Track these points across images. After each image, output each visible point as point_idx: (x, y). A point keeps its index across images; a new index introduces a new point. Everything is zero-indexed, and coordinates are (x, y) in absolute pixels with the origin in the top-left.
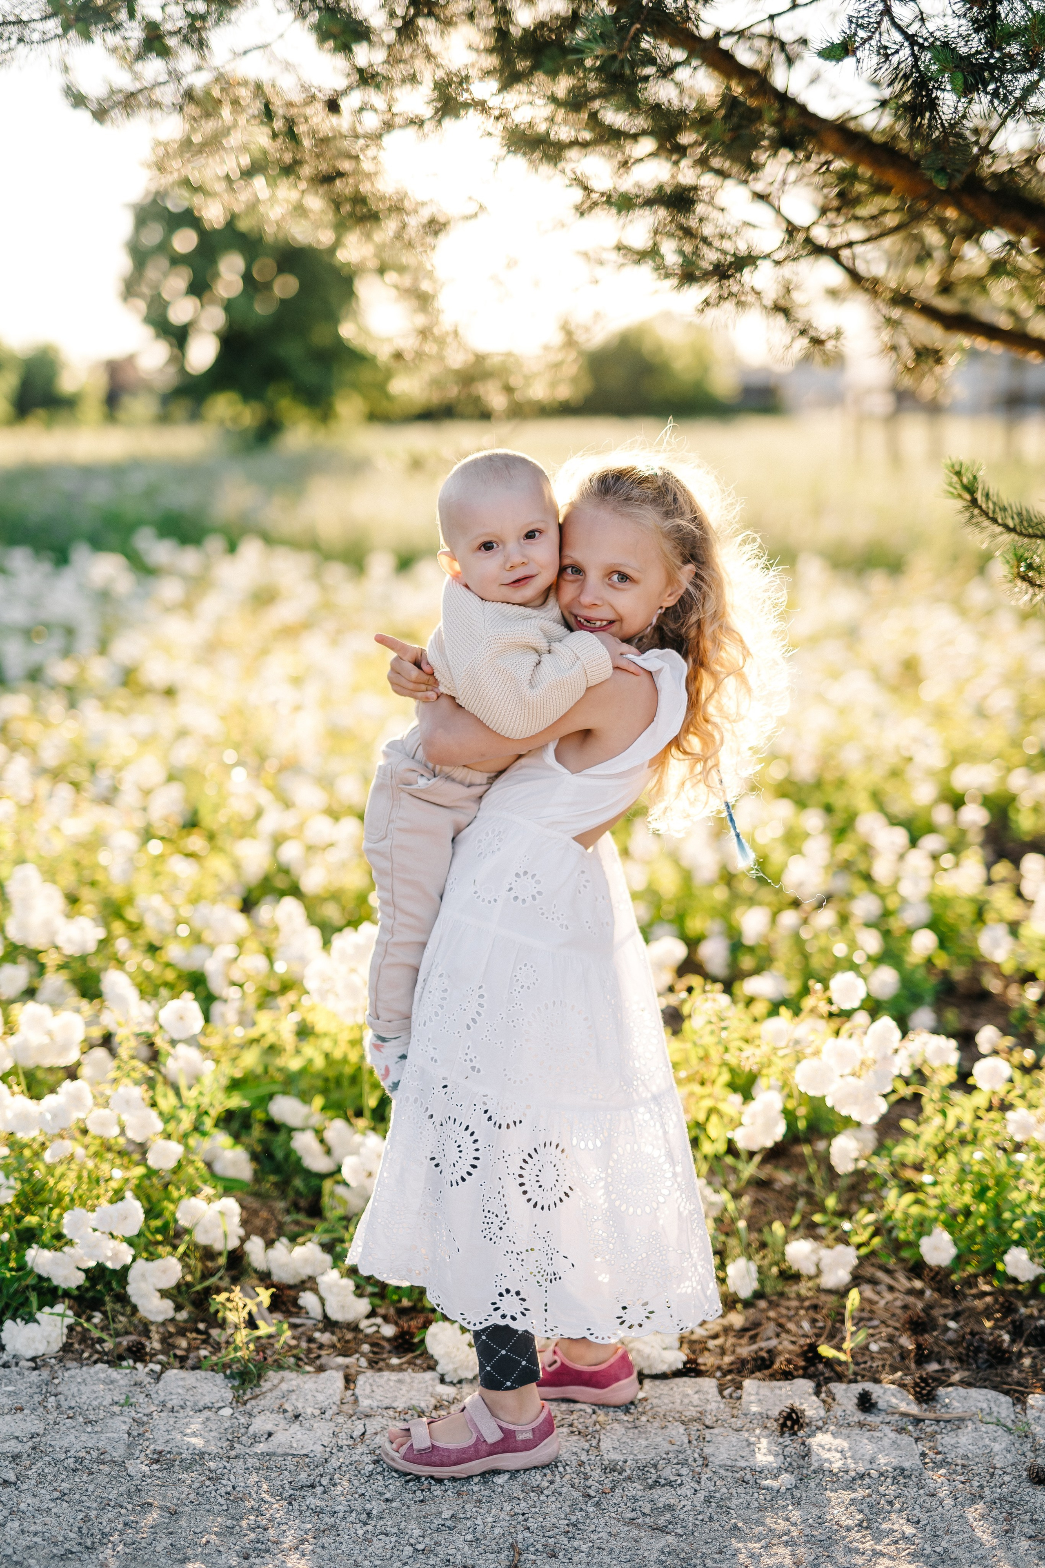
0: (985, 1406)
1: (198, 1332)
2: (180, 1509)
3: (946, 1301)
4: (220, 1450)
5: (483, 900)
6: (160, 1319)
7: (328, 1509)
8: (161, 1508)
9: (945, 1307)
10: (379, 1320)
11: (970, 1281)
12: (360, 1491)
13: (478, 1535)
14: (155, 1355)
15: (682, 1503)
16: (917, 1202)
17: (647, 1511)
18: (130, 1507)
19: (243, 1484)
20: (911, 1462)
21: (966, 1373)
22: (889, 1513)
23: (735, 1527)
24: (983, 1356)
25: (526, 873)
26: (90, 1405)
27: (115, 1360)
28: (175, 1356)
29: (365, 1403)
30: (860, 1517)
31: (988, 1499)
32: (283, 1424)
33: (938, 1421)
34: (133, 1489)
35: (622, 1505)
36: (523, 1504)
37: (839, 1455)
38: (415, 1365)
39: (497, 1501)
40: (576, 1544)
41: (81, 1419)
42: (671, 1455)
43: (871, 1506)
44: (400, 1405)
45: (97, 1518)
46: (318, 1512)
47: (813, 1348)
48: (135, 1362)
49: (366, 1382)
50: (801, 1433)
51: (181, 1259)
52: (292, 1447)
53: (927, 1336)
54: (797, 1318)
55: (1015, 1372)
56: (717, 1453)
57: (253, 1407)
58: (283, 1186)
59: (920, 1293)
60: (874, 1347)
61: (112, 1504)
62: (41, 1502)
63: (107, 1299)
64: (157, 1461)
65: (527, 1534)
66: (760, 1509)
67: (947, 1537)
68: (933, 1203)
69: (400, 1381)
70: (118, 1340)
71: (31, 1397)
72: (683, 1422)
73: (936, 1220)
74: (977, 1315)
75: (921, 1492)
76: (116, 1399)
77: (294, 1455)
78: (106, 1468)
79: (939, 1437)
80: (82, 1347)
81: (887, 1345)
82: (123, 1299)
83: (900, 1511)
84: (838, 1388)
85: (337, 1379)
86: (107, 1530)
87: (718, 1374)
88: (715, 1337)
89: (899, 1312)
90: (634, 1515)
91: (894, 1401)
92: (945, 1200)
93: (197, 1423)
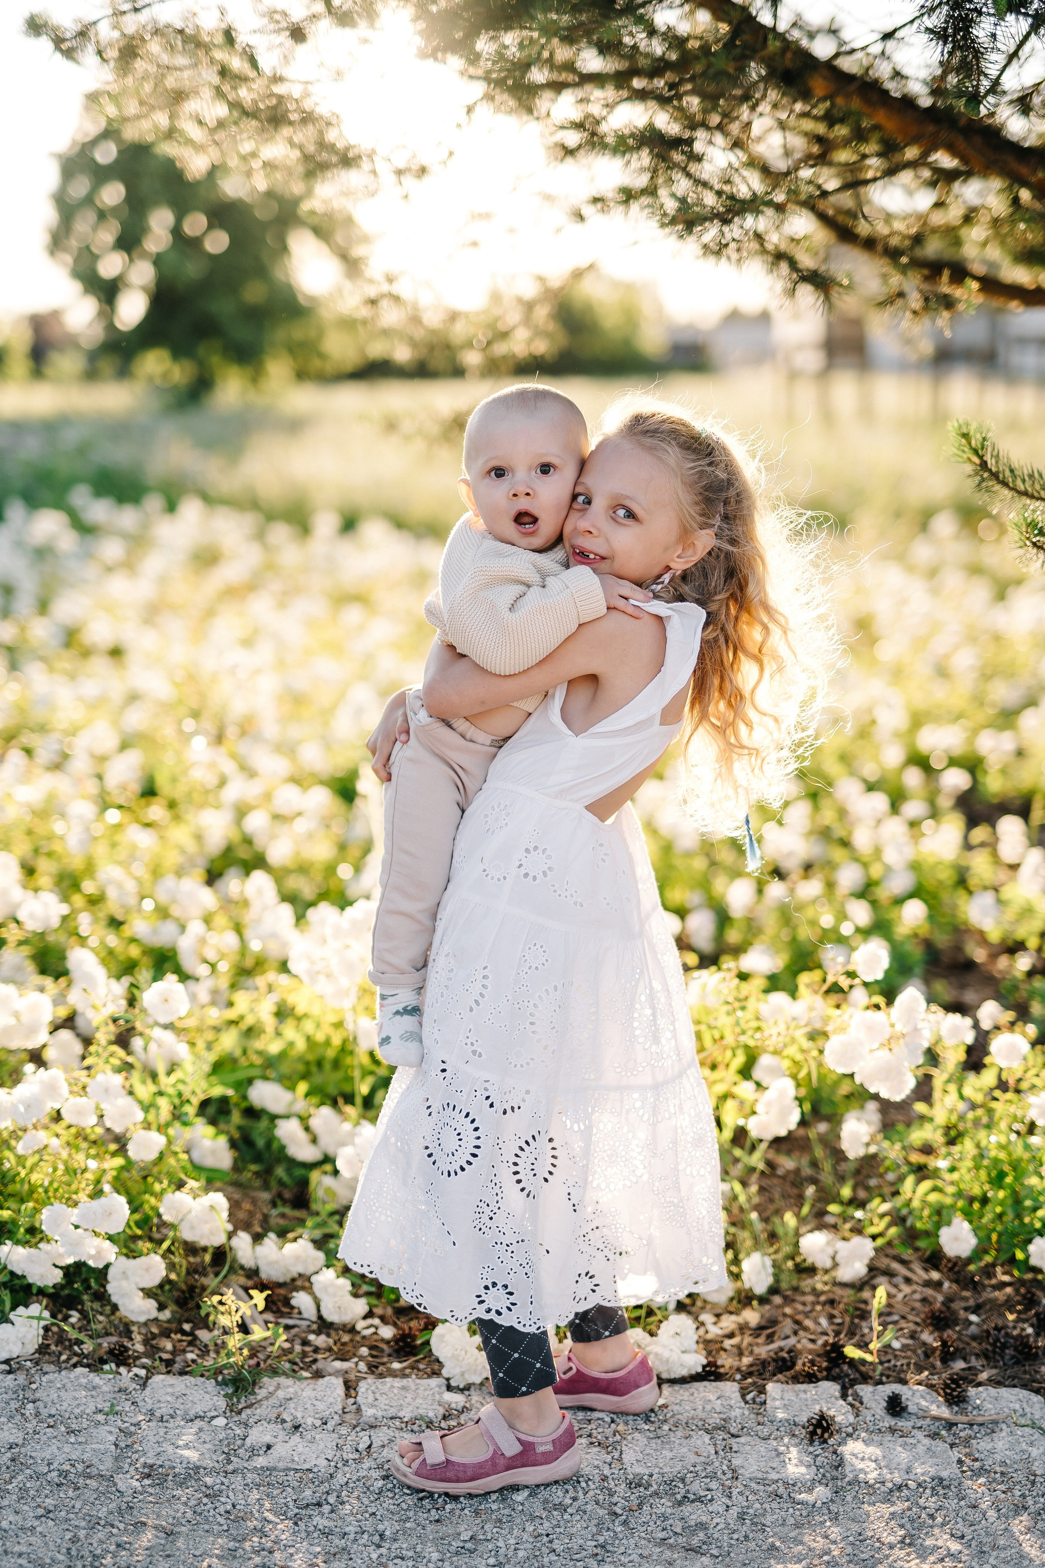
0: (1017, 1407)
1: (184, 1332)
2: (177, 1529)
3: (966, 1294)
4: (216, 1465)
5: (492, 878)
6: (142, 1319)
7: (338, 1530)
8: (156, 1527)
9: (966, 1299)
11: (988, 1271)
12: (371, 1510)
13: (501, 1559)
14: (138, 1358)
15: (715, 1521)
16: (935, 1189)
17: (678, 1530)
18: (122, 1526)
19: (243, 1502)
20: (948, 1471)
21: (994, 1371)
22: (931, 1527)
23: (773, 1547)
24: (1009, 1352)
25: (536, 848)
26: (72, 1413)
27: (95, 1364)
28: (161, 1359)
29: (369, 1413)
31: (1032, 1509)
32: (282, 1435)
33: (972, 1425)
34: (124, 1507)
35: (651, 1523)
36: (546, 1524)
37: (873, 1465)
38: (419, 1370)
39: (518, 1521)
41: (63, 1429)
42: (698, 1468)
43: (912, 1521)
44: (407, 1414)
45: (86, 1538)
46: (326, 1534)
47: (838, 1348)
48: (118, 1366)
49: (367, 1388)
50: (831, 1441)
51: (164, 1256)
52: (293, 1461)
53: (950, 1332)
54: (814, 1314)
56: (746, 1464)
57: (249, 1417)
58: (266, 1175)
59: (938, 1285)
60: (897, 1344)
61: (102, 1522)
62: (25, 1519)
63: (85, 1297)
64: (148, 1476)
65: (553, 1557)
66: (797, 1526)
67: (995, 1553)
68: (951, 1190)
69: (404, 1388)
70: (99, 1341)
71: (7, 1403)
72: (707, 1431)
73: (953, 1207)
74: (998, 1308)
75: (962, 1503)
76: (99, 1406)
77: (296, 1470)
78: (93, 1483)
79: (974, 1442)
80: (59, 1348)
81: (910, 1342)
82: (102, 1297)
83: (943, 1525)
84: (865, 1390)
85: (337, 1385)
86: (99, 1552)
87: (738, 1377)
88: (731, 1336)
89: (918, 1305)
90: (663, 1535)
91: (924, 1403)
92: (962, 1186)
93: (189, 1434)
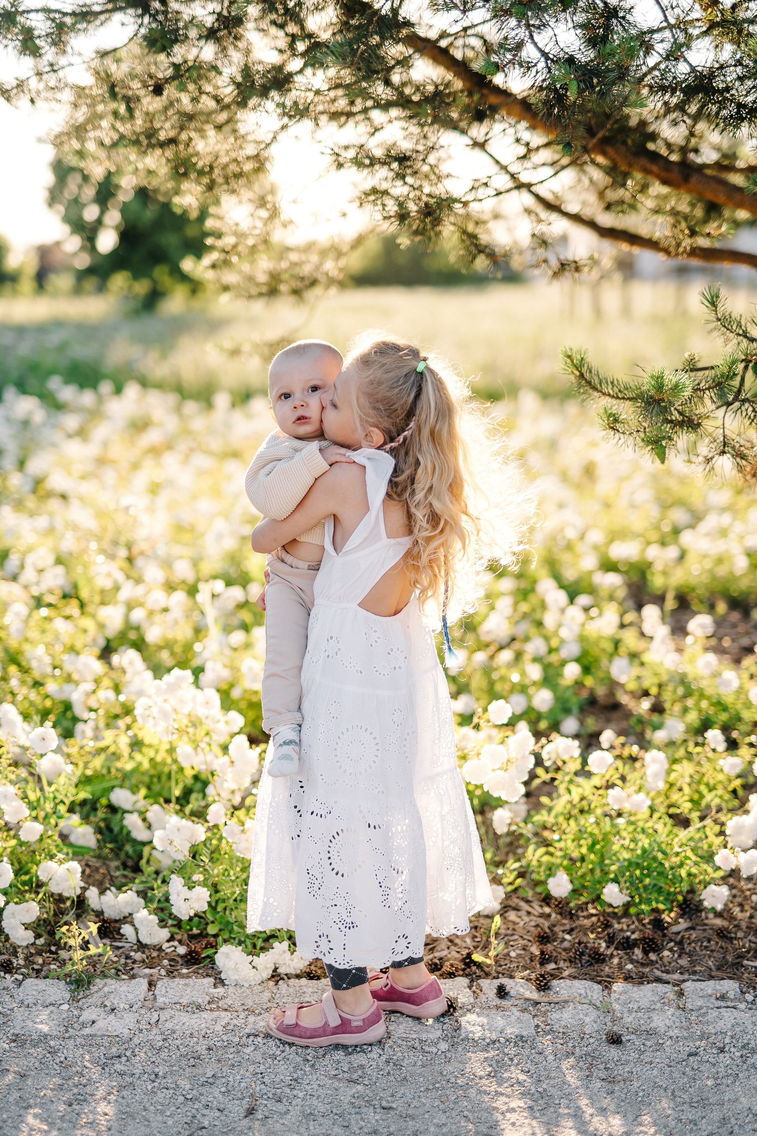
0: (583, 992)
1: (51, 952)
2: (27, 1073)
3: (565, 921)
4: (59, 1033)
6: (25, 944)
7: (129, 1072)
8: (15, 1073)
9: (564, 925)
10: (176, 943)
11: (583, 907)
12: (152, 1060)
13: (229, 1088)
14: (19, 969)
15: (370, 1064)
16: (547, 853)
17: (345, 1069)
19: (72, 1056)
20: (528, 1032)
21: (574, 970)
22: (510, 1066)
23: (404, 1079)
24: (586, 958)
28: (33, 969)
29: (161, 1000)
30: (490, 1069)
31: (577, 1055)
32: (103, 1015)
33: (550, 1003)
35: (329, 1066)
36: (262, 1067)
37: (480, 1028)
38: (200, 973)
39: (244, 1065)
40: (295, 1092)
43: (498, 1062)
44: (185, 1001)
46: (121, 1074)
47: (469, 955)
48: (5, 973)
49: (163, 985)
50: (456, 1015)
51: (39, 903)
52: (108, 1030)
53: (549, 946)
55: (607, 968)
56: (397, 1029)
57: (83, 1004)
58: (117, 851)
59: (549, 916)
60: (513, 954)
64: (15, 1041)
65: (263, 1086)
66: (422, 1066)
67: (547, 1081)
68: (559, 854)
73: (561, 865)
74: (584, 930)
75: (533, 1051)
77: (109, 1036)
79: (549, 1014)
81: (522, 952)
83: (518, 1064)
84: (485, 983)
85: (143, 983)
89: (533, 929)
90: (336, 1072)
91: (522, 990)
92: (568, 852)
93: (44, 1015)
